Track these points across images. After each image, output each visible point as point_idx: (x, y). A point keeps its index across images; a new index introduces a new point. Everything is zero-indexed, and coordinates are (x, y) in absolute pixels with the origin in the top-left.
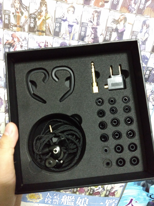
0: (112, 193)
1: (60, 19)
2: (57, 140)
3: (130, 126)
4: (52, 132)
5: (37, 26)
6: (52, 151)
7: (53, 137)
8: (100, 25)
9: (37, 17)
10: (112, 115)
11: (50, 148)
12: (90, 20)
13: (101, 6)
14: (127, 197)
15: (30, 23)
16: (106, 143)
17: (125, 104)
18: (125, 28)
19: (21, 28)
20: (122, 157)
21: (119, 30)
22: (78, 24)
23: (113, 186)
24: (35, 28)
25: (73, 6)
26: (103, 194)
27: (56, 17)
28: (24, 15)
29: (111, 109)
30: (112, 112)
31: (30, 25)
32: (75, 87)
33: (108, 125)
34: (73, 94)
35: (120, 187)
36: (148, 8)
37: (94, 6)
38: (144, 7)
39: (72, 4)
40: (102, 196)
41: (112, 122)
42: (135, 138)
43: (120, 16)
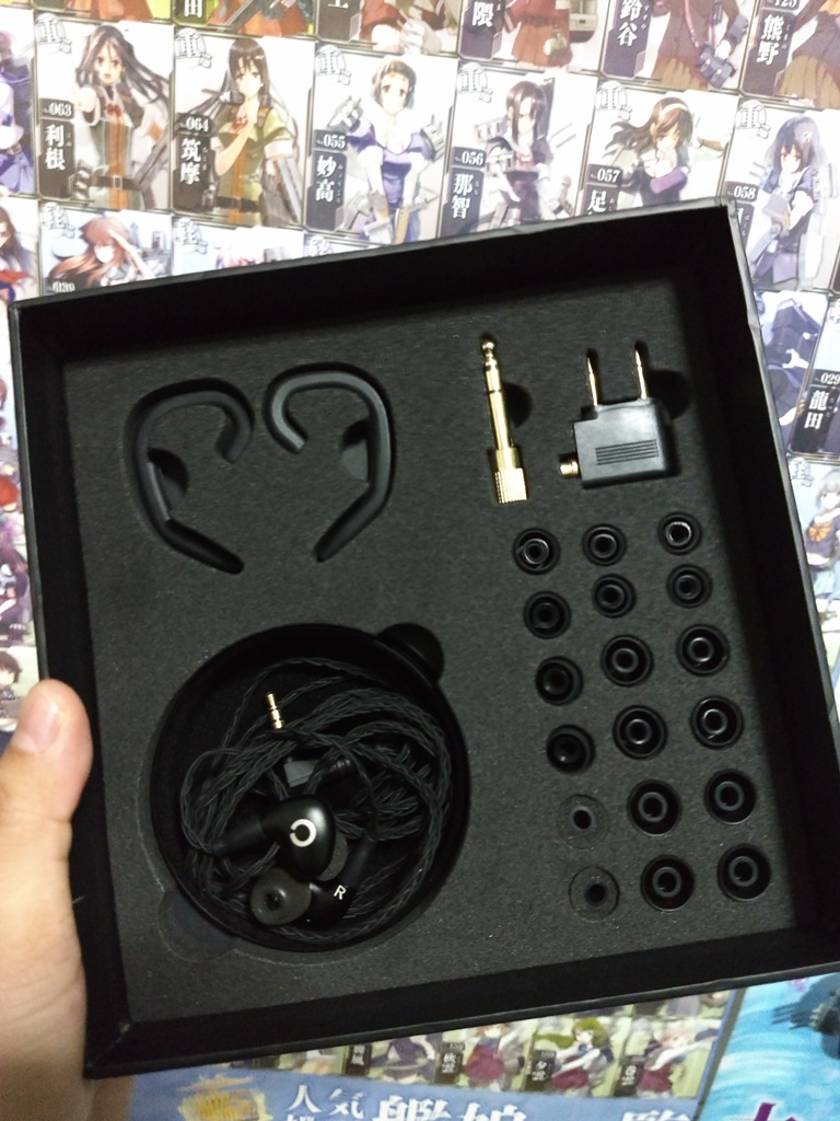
0: (654, 1074)
1: (339, 134)
2: (310, 773)
3: (710, 681)
4: (282, 728)
5: (217, 178)
6: (282, 836)
7: (290, 760)
8: (551, 158)
9: (214, 130)
10: (609, 621)
11: (274, 820)
12: (494, 134)
13: (550, 56)
14: (740, 1092)
15: (180, 161)
16: (581, 781)
17: (678, 560)
18: (684, 170)
19: (130, 192)
20: (672, 852)
21: (652, 182)
22: (432, 155)
23: (658, 1036)
24: (207, 187)
25: (402, 64)
26: (603, 1080)
27: (319, 125)
28: (146, 123)
29: (603, 590)
30: (605, 603)
31: (177, 173)
32: (398, 474)
33: (587, 674)
34: (385, 514)
35: (699, 1037)
36: (802, 59)
37: (512, 58)
38: (783, 53)
39: (399, 54)
40: (598, 1092)
41: (607, 664)
42: (739, 743)
43: (657, 106)
